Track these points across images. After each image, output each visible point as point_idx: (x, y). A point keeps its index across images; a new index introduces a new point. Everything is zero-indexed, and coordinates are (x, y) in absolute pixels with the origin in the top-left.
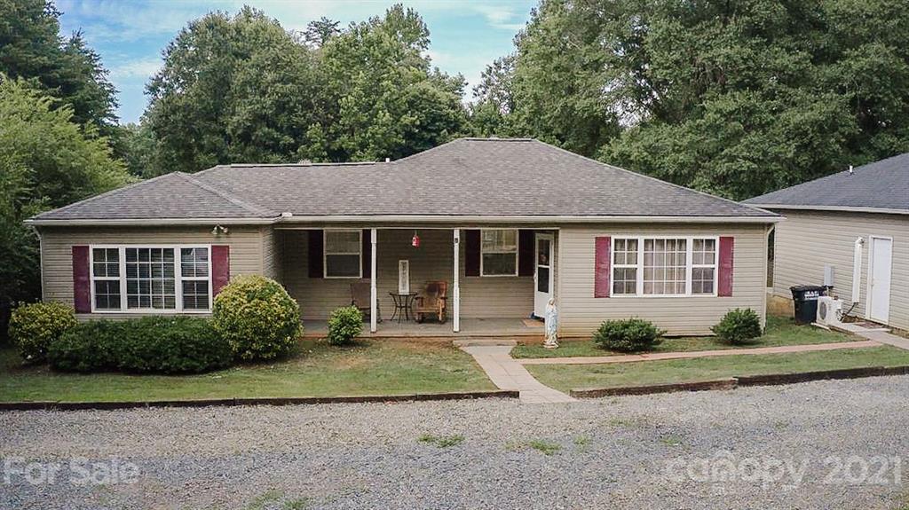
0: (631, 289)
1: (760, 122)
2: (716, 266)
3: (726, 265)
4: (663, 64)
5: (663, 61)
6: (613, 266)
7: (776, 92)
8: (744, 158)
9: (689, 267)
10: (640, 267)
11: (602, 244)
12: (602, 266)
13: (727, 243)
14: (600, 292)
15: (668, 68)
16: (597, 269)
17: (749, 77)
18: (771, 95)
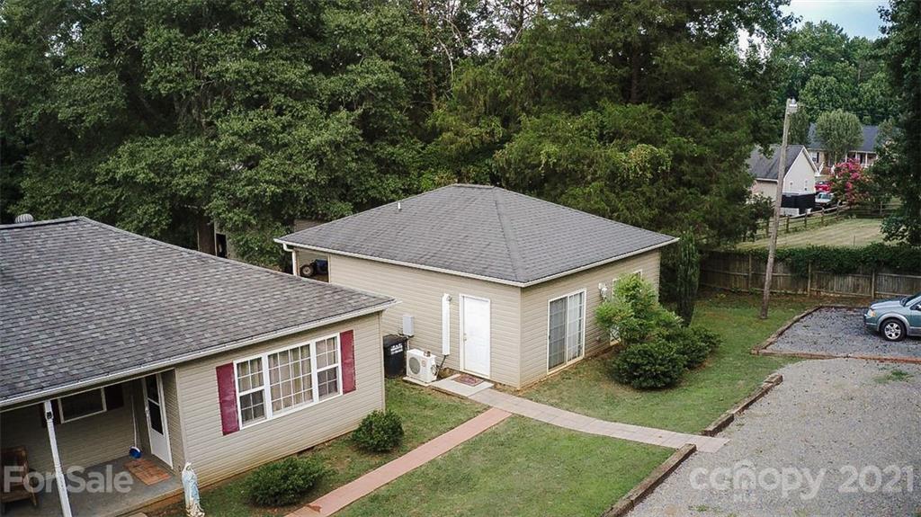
0: (260, 412)
1: (278, 143)
2: (339, 364)
3: (347, 361)
4: (165, 77)
5: (166, 74)
6: (239, 395)
7: (284, 107)
8: (267, 182)
9: (315, 372)
10: (266, 387)
11: (224, 374)
12: (227, 398)
13: (347, 338)
14: (229, 427)
15: (171, 82)
16: (223, 403)
17: (258, 92)
18: (280, 111)
